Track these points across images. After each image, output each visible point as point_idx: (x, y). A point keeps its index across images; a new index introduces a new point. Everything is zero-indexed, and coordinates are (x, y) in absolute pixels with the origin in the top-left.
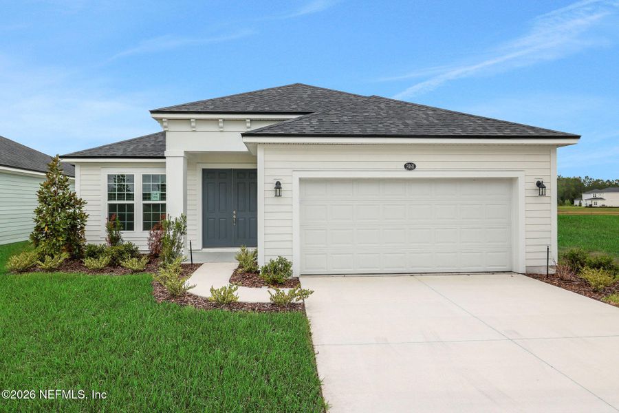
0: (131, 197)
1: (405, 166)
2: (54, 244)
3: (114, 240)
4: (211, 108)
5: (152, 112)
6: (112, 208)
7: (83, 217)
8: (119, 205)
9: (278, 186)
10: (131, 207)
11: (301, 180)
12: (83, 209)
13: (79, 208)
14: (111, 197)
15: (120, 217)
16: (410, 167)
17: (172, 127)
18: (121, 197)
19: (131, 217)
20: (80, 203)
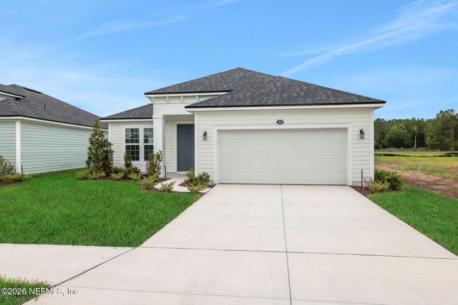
0: (137, 141)
1: (277, 122)
2: (97, 166)
3: (128, 165)
4: (177, 90)
5: (145, 94)
6: (128, 147)
7: (111, 152)
8: (131, 146)
9: (205, 134)
10: (138, 147)
11: (219, 131)
12: (112, 148)
13: (110, 147)
14: (127, 141)
15: (132, 153)
16: (280, 122)
17: (157, 102)
18: (132, 141)
19: (138, 153)
20: (110, 144)
